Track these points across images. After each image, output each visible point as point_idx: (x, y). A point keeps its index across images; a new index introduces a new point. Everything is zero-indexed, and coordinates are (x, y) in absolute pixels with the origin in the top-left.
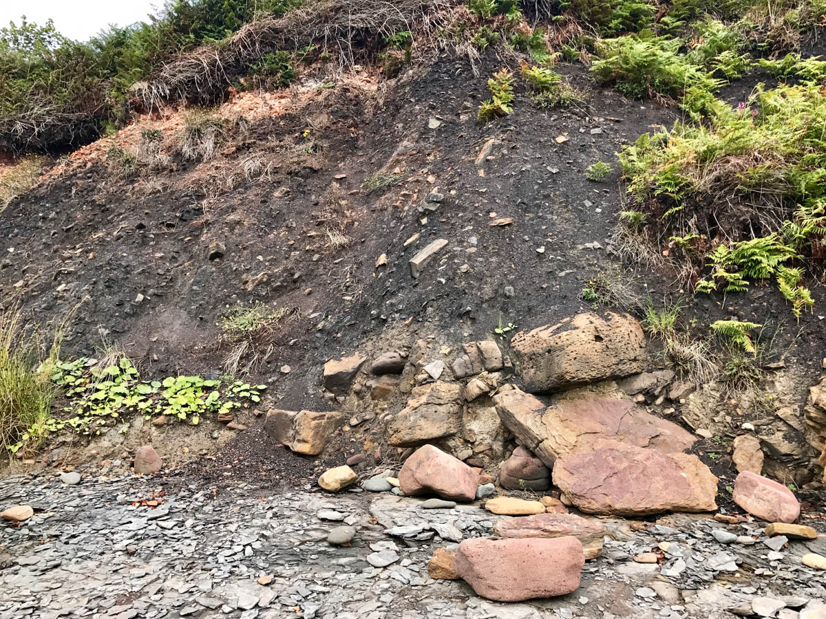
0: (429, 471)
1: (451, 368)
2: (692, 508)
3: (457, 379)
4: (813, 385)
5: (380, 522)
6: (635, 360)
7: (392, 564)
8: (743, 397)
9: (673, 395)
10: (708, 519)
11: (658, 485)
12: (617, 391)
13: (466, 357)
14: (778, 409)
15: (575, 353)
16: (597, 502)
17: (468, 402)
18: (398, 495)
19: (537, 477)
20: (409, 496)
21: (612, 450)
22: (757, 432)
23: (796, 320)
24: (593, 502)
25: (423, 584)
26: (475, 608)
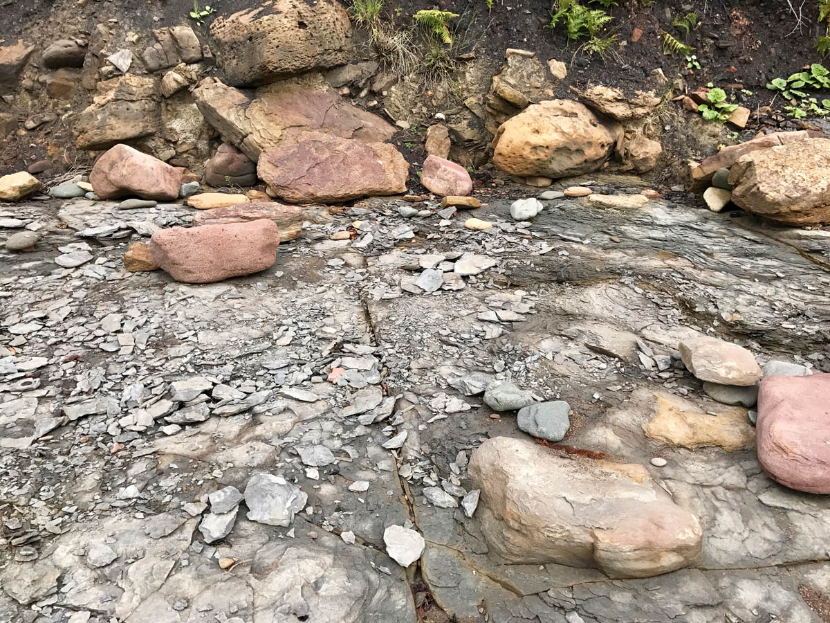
0: (124, 172)
1: (142, 59)
2: (386, 191)
3: (150, 72)
4: (496, 75)
5: (70, 226)
6: (340, 50)
7: (85, 263)
8: (439, 88)
9: (376, 87)
10: (397, 200)
11: (357, 173)
12: (323, 83)
13: (158, 46)
14: (466, 98)
15: (277, 40)
16: (300, 191)
17: (165, 98)
18: (93, 199)
19: (243, 173)
20: (105, 200)
21: (315, 141)
22: (447, 121)
23: (488, 10)
24: (297, 192)
25: (120, 278)
26: (172, 292)
